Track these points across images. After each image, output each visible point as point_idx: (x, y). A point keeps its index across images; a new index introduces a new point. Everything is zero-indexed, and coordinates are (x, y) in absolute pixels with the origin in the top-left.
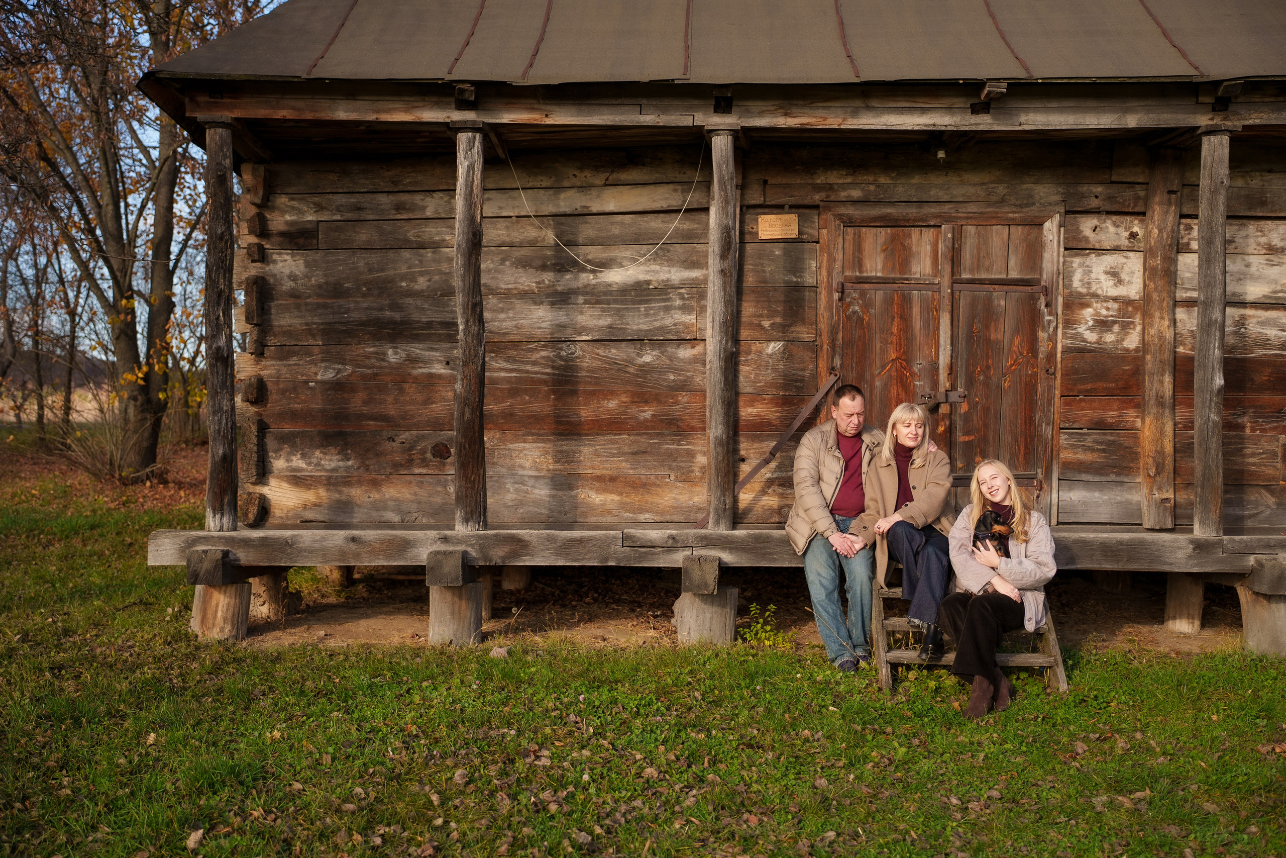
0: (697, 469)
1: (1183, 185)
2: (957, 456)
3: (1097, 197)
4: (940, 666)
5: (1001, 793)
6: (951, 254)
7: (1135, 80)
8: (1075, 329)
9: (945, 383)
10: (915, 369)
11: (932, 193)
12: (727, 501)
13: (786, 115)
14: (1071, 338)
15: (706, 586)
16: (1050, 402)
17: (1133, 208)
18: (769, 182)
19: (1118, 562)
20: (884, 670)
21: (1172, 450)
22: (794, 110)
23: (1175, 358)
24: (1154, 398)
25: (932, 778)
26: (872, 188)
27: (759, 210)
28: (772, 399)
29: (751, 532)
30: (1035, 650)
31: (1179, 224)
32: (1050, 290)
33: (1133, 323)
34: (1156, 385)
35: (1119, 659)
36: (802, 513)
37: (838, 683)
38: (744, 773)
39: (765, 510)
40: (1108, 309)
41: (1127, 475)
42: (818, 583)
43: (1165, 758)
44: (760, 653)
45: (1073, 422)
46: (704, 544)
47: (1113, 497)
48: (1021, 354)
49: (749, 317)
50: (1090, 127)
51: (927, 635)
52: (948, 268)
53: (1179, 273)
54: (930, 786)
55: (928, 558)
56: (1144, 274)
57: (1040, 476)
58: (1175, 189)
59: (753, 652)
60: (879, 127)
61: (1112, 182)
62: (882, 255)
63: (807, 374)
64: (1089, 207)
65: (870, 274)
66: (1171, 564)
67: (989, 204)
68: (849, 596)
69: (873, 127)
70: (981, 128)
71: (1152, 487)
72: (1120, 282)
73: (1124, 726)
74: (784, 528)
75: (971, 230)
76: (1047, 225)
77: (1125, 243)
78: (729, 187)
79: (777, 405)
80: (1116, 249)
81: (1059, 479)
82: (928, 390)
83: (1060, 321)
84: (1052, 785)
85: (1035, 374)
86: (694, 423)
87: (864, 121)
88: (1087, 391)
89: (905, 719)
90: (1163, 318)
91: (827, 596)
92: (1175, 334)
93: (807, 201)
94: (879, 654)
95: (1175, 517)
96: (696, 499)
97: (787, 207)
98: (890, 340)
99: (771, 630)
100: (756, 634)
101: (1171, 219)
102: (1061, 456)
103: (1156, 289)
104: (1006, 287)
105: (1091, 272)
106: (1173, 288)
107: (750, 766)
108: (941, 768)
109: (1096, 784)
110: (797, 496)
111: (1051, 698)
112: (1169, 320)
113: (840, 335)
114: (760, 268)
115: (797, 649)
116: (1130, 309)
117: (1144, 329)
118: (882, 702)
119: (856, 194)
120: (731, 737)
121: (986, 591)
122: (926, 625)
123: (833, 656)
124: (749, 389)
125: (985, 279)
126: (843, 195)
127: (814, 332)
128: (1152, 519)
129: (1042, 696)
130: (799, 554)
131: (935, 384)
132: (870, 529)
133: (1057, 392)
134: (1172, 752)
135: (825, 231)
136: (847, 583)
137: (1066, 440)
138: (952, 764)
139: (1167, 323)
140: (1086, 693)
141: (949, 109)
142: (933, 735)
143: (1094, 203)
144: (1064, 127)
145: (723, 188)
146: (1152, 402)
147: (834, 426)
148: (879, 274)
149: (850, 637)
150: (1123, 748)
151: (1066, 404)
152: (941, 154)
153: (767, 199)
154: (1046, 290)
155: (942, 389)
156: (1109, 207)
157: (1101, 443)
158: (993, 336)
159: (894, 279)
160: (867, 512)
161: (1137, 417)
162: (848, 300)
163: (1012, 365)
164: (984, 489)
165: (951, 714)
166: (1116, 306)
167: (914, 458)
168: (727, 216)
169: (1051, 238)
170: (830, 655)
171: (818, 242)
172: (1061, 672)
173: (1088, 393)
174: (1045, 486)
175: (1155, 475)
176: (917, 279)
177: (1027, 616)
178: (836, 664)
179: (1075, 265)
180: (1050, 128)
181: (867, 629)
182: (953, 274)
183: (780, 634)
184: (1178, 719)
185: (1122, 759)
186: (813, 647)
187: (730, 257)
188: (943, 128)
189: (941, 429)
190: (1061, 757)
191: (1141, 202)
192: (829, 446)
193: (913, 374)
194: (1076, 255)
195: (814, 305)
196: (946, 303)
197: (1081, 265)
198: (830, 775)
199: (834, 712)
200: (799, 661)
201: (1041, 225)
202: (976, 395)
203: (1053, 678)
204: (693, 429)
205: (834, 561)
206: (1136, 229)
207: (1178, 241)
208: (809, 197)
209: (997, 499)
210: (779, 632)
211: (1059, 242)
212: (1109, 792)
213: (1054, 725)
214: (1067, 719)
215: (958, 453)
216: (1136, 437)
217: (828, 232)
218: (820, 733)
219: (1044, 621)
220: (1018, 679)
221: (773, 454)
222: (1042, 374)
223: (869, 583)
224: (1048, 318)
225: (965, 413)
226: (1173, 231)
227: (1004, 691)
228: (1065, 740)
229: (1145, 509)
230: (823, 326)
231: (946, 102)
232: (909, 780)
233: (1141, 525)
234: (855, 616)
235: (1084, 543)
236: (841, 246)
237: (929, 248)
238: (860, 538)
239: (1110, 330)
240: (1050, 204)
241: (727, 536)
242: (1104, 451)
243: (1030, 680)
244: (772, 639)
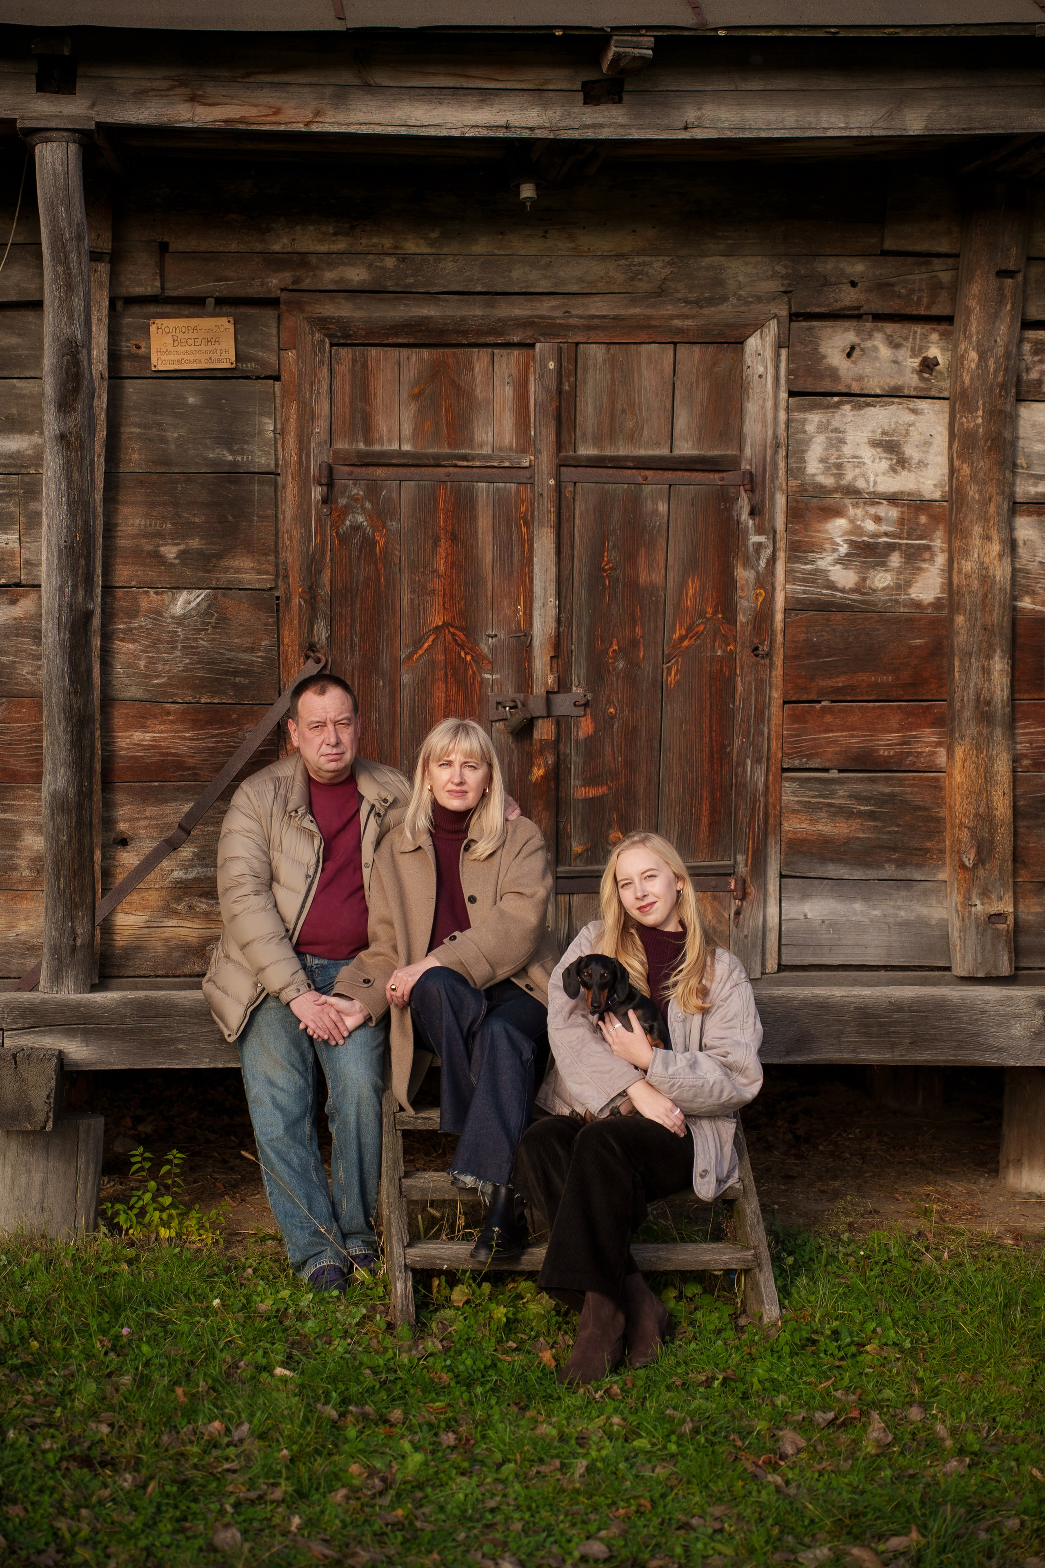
0: (23, 863)
1: (1030, 259)
2: (571, 828)
3: (853, 284)
4: (521, 1273)
5: (609, 1547)
6: (554, 404)
7: (918, 33)
8: (812, 562)
9: (545, 676)
10: (484, 648)
11: (516, 274)
12: (80, 931)
13: (193, 99)
14: (804, 580)
15: (29, 1113)
16: (761, 715)
17: (928, 307)
18: (172, 247)
19: (893, 1046)
20: (399, 1285)
21: (1009, 812)
22: (211, 90)
23: (1014, 623)
24: (972, 704)
25: (470, 1519)
26: (390, 262)
27: (152, 309)
28: (184, 712)
29: (130, 995)
30: (718, 1236)
31: (1021, 340)
32: (759, 479)
33: (928, 548)
34: (975, 678)
35: (894, 1253)
36: (235, 953)
37: (302, 1316)
38: (62, 1525)
39: (171, 949)
40: (878, 519)
41: (919, 866)
42: (267, 1100)
43: (961, 1461)
44: (145, 1256)
45: (810, 757)
46: (29, 1022)
47: (891, 911)
48: (702, 614)
49: (134, 537)
50: (830, 133)
51: (491, 1209)
52: (549, 435)
53: (1021, 443)
54: (462, 1536)
55: (493, 1046)
56: (950, 447)
57: (742, 870)
58: (1013, 268)
59: (131, 1252)
60: (391, 130)
61: (885, 253)
62: (413, 407)
63: (257, 658)
64: (839, 305)
65: (387, 447)
66: (1000, 1050)
67: (633, 298)
68: (333, 1128)
69: (378, 130)
70: (605, 134)
71: (969, 890)
72: (901, 463)
73: (887, 1393)
74: (199, 987)
75: (596, 353)
76: (753, 343)
77: (911, 380)
78: (73, 256)
79: (196, 724)
80: (894, 394)
81: (782, 876)
82: (510, 692)
83: (781, 544)
84: (717, 1526)
85: (731, 657)
86: (18, 764)
87: (360, 117)
88: (837, 690)
89: (433, 1388)
90: (988, 538)
91: (287, 1129)
92: (1014, 571)
93: (254, 290)
94: (392, 1252)
95: (1017, 952)
96: (23, 927)
97: (211, 301)
98: (430, 586)
99: (172, 1205)
100: (142, 1212)
101: (1003, 329)
102: (786, 826)
103: (973, 477)
104: (669, 475)
105: (842, 441)
106: (1008, 474)
107: (78, 1507)
108: (493, 1495)
109: (812, 1521)
110: (225, 917)
111: (745, 1336)
112: (1002, 541)
113: (326, 577)
114: (155, 431)
115: (229, 1244)
116: (923, 519)
117: (951, 561)
118: (390, 1354)
119: (356, 275)
120: (47, 1445)
121: (615, 1112)
122: (489, 1189)
123: (299, 1257)
124: (135, 692)
125: (626, 458)
126: (329, 277)
127: (272, 569)
128: (970, 957)
129: (729, 1334)
130: (231, 1040)
131: (525, 679)
132: (378, 984)
133: (776, 695)
134: (976, 1447)
135: (291, 355)
136: (330, 1101)
137: (794, 793)
138: (517, 1486)
139: (996, 548)
140: (816, 1325)
141: (538, 93)
142: (486, 1423)
143: (849, 297)
144: (777, 134)
145: (62, 258)
146: (967, 714)
147: (300, 767)
148: (407, 447)
149: (335, 1215)
150: (878, 1441)
151: (795, 718)
152: (527, 191)
153: (168, 285)
154: (752, 481)
155: (539, 690)
156: (878, 305)
157: (866, 800)
158: (643, 578)
159: (437, 457)
160: (373, 948)
161: (939, 744)
162: (342, 501)
163: (682, 638)
164: (628, 897)
165: (532, 1377)
166: (894, 513)
167: (472, 835)
168: (71, 318)
169: (761, 370)
170: (292, 1256)
171: (277, 378)
172: (767, 1281)
173: (839, 696)
174: (752, 890)
175: (975, 865)
176: (485, 457)
177: (701, 1163)
178: (305, 1275)
179: (810, 428)
180: (747, 135)
181: (371, 1197)
182: (559, 446)
183: (193, 1214)
184: (999, 1376)
185: (873, 1465)
186: (263, 1240)
187: (79, 408)
188: (526, 134)
189: (538, 773)
190: (748, 1465)
191: (944, 296)
192: (291, 807)
193: (479, 658)
194: (811, 408)
195: (271, 512)
196: (546, 508)
197: (823, 428)
198: (251, 1520)
199: (284, 1380)
200: (227, 1270)
201: (741, 342)
202: (609, 702)
203: (751, 1294)
204: (15, 777)
205: (302, 1055)
206: (934, 352)
207: (1019, 377)
208: (257, 282)
209: (650, 919)
210: (189, 1207)
211: (777, 379)
212: (839, 1538)
213: (745, 1396)
214: (773, 1380)
215: (573, 825)
216: (936, 787)
217: (299, 357)
218: (246, 1427)
219: (736, 1174)
220: (679, 1298)
221: (185, 829)
222: (744, 656)
223: (374, 1100)
224: (755, 539)
225: (588, 739)
226: (1007, 355)
227: (649, 1324)
228: (761, 1426)
229: (955, 935)
230: (291, 557)
231: (531, 77)
232: (418, 1524)
233: (948, 969)
234: (346, 1170)
235: (823, 1007)
236: (325, 387)
237: (509, 391)
238: (357, 1004)
239: (883, 564)
240: (759, 299)
241: (79, 1005)
242: (871, 815)
243: (707, 1299)
244: (175, 1223)
